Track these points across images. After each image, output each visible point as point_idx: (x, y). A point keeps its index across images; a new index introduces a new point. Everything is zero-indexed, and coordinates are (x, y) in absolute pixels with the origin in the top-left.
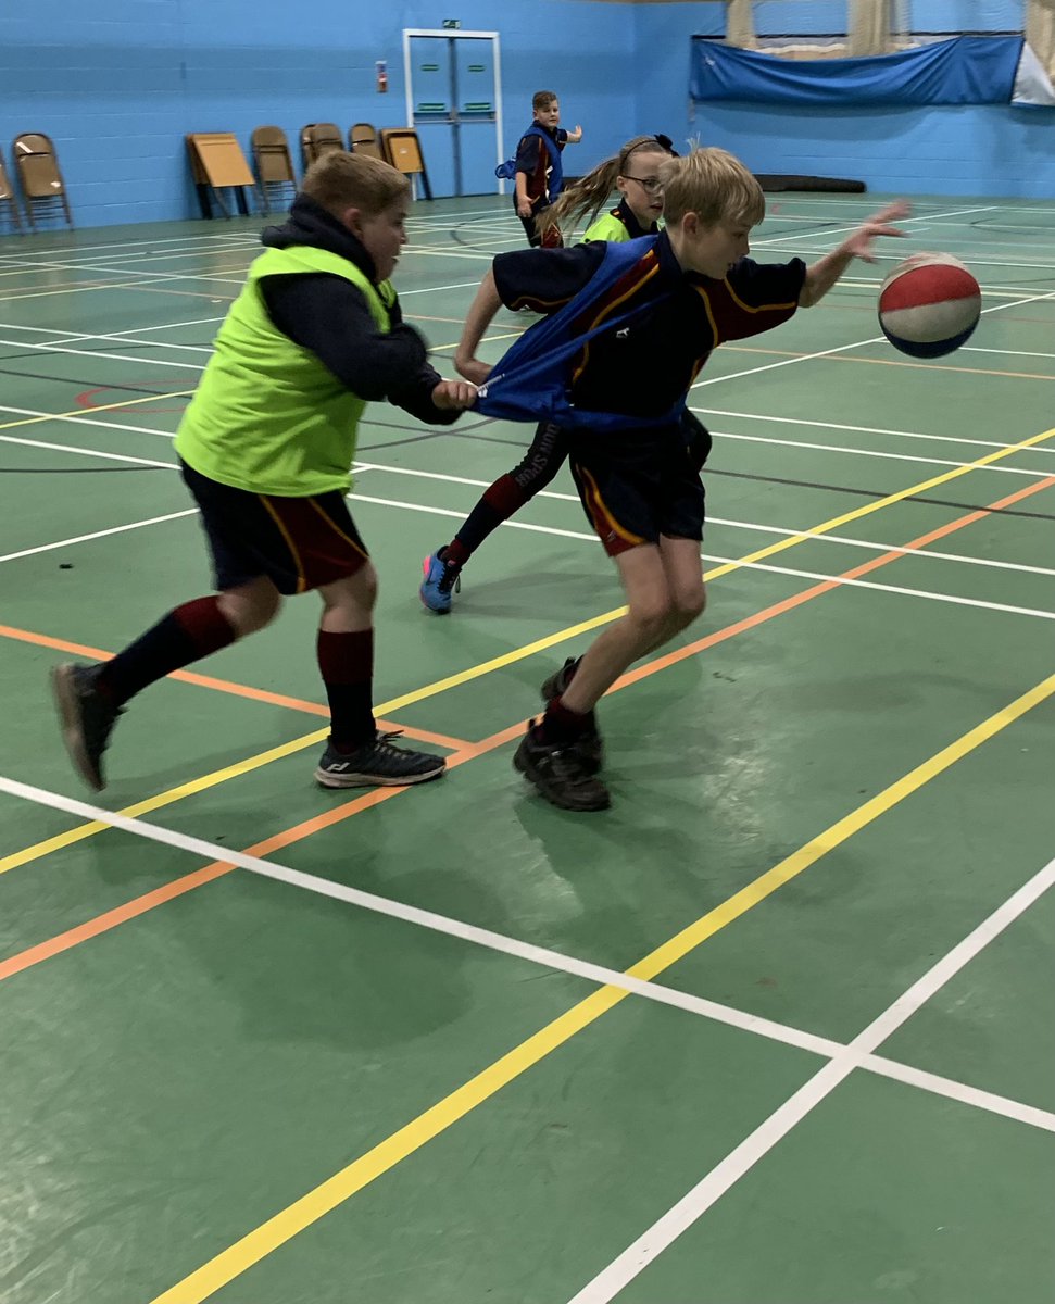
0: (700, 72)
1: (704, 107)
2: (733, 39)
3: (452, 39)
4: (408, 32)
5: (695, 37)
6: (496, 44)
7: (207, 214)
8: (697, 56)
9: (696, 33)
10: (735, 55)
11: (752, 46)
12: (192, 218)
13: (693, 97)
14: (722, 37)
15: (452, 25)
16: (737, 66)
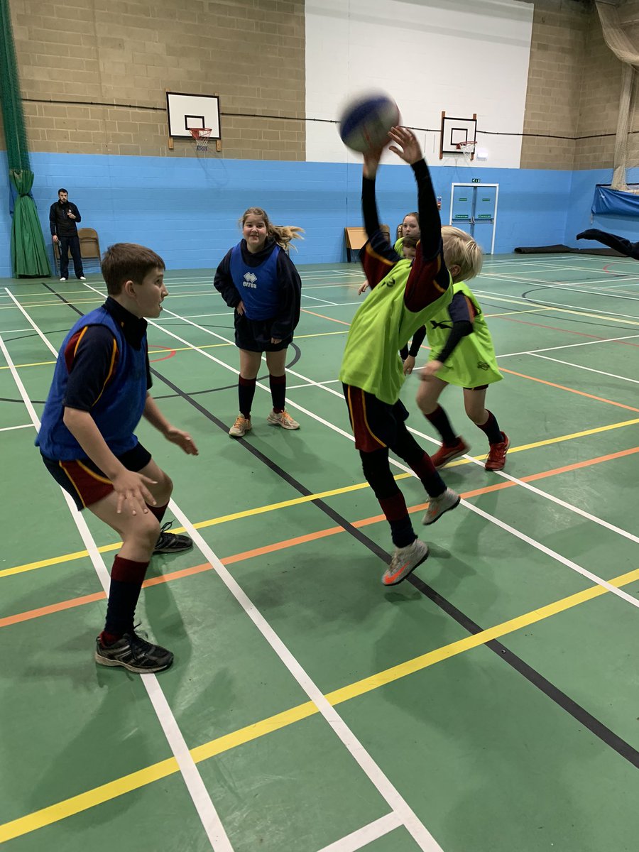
0: (597, 200)
1: (597, 217)
2: (614, 186)
3: (475, 187)
4: (453, 184)
5: (598, 185)
6: (498, 188)
7: (349, 260)
8: (597, 194)
9: (599, 183)
10: (615, 194)
11: (624, 189)
12: (344, 262)
13: (593, 212)
14: (610, 185)
15: (476, 181)
16: (616, 198)
